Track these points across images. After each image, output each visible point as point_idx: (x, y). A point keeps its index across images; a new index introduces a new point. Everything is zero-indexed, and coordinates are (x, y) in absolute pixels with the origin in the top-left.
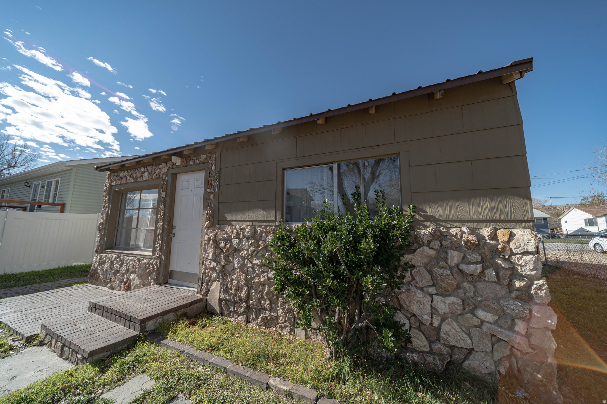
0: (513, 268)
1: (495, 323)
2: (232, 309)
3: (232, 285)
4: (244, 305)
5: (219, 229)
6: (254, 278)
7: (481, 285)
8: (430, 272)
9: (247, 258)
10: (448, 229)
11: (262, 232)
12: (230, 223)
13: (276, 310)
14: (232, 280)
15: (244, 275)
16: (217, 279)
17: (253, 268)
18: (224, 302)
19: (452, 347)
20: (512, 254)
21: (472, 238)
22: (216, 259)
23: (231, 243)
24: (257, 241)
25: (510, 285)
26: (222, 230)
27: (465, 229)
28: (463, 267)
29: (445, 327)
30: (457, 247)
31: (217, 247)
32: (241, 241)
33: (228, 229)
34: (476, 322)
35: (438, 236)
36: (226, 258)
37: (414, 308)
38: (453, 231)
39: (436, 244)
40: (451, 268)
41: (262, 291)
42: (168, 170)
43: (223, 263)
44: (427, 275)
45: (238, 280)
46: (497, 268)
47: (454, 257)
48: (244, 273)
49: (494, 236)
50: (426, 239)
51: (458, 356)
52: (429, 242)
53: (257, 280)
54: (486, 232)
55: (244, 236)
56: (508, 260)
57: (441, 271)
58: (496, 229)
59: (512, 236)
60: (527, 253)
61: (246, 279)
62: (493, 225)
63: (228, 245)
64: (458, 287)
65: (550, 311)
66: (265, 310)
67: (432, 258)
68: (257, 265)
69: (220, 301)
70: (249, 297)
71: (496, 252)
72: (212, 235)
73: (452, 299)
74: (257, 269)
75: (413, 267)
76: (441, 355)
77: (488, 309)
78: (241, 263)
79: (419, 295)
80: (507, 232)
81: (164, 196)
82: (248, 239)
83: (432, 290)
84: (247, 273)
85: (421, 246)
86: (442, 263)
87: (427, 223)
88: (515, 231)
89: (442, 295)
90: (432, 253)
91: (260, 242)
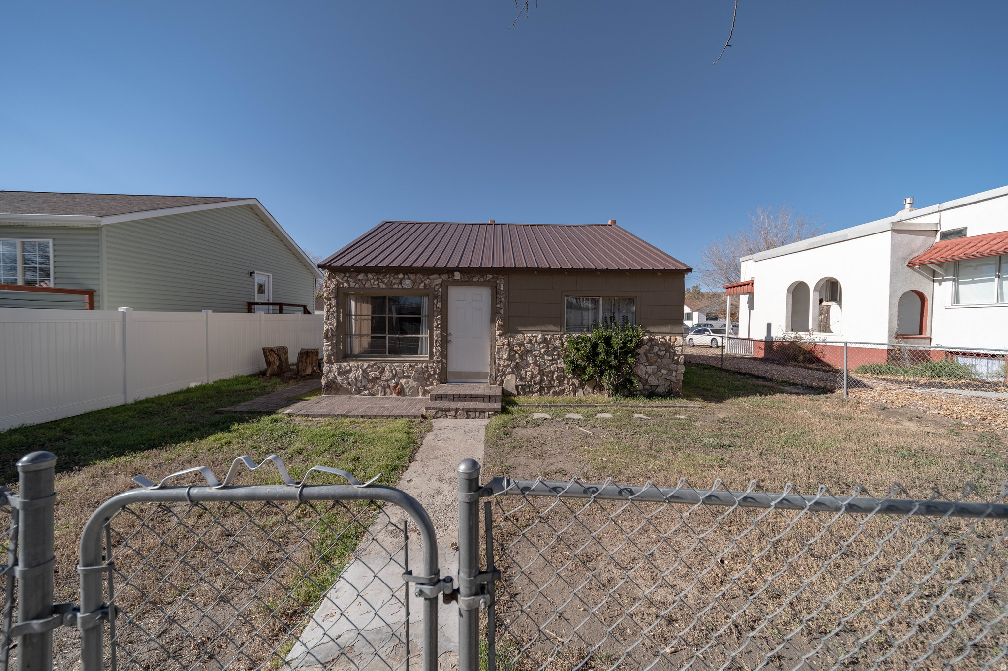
0: (675, 352)
1: (667, 374)
2: (528, 390)
3: (526, 375)
4: (538, 386)
5: (510, 336)
6: (545, 369)
7: (664, 360)
8: (646, 356)
9: (540, 356)
10: (654, 336)
11: (550, 339)
12: (520, 332)
13: (563, 385)
14: (526, 372)
15: (537, 368)
16: (513, 373)
17: (544, 362)
18: (520, 387)
19: (651, 386)
20: (675, 346)
21: (663, 340)
22: (511, 358)
23: (524, 346)
24: (548, 345)
25: (673, 359)
26: (514, 338)
27: (661, 337)
28: (659, 353)
29: (650, 378)
30: (657, 345)
31: (511, 350)
32: (533, 345)
33: (520, 336)
34: (661, 374)
35: (651, 340)
36: (521, 357)
37: (639, 373)
38: (656, 337)
39: (649, 344)
40: (654, 354)
41: (552, 376)
42: (442, 281)
43: (518, 361)
44: (645, 358)
45: (531, 371)
46: (670, 353)
47: (656, 348)
48: (537, 366)
49: (670, 340)
50: (646, 341)
51: (653, 389)
52: (647, 343)
53: (548, 369)
54: (668, 338)
55: (536, 341)
56: (673, 349)
57: (651, 355)
58: (671, 337)
59: (676, 339)
60: (680, 346)
61: (539, 369)
62: (670, 335)
63: (522, 348)
64: (656, 362)
65: (683, 367)
66: (555, 387)
67: (647, 350)
68: (548, 360)
69: (517, 387)
70: (542, 381)
71: (670, 346)
72: (506, 341)
73: (654, 366)
74: (548, 363)
75: (639, 354)
76: (647, 390)
77: (665, 369)
78: (535, 359)
79: (642, 366)
80: (675, 338)
81: (440, 307)
82: (540, 343)
83: (646, 364)
84: (540, 366)
85: (644, 345)
86: (651, 352)
87: (646, 334)
88: (677, 337)
89: (650, 365)
90: (648, 347)
91: (550, 345)
